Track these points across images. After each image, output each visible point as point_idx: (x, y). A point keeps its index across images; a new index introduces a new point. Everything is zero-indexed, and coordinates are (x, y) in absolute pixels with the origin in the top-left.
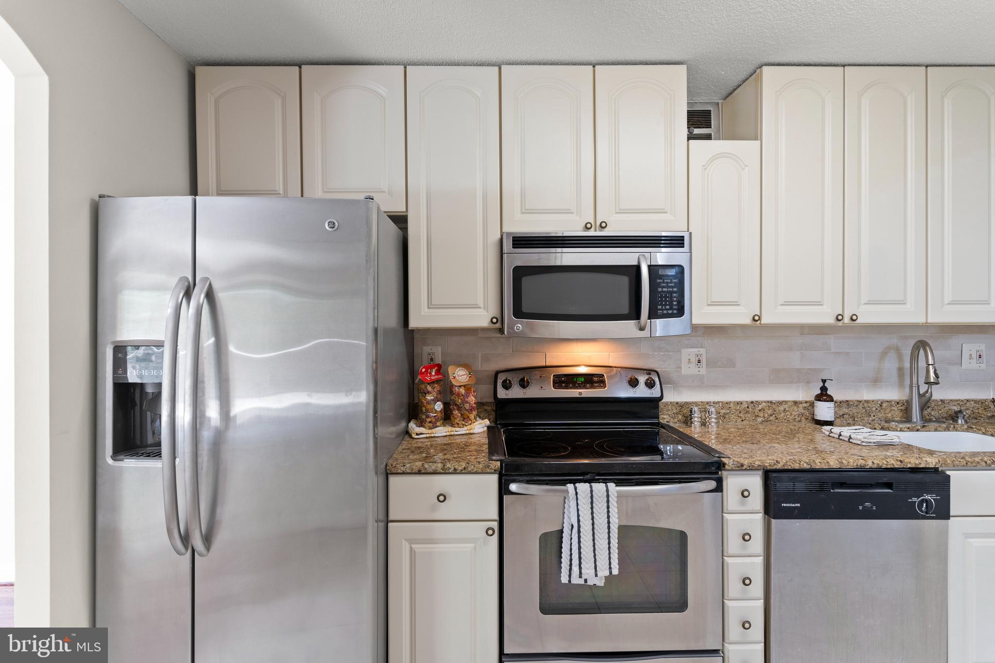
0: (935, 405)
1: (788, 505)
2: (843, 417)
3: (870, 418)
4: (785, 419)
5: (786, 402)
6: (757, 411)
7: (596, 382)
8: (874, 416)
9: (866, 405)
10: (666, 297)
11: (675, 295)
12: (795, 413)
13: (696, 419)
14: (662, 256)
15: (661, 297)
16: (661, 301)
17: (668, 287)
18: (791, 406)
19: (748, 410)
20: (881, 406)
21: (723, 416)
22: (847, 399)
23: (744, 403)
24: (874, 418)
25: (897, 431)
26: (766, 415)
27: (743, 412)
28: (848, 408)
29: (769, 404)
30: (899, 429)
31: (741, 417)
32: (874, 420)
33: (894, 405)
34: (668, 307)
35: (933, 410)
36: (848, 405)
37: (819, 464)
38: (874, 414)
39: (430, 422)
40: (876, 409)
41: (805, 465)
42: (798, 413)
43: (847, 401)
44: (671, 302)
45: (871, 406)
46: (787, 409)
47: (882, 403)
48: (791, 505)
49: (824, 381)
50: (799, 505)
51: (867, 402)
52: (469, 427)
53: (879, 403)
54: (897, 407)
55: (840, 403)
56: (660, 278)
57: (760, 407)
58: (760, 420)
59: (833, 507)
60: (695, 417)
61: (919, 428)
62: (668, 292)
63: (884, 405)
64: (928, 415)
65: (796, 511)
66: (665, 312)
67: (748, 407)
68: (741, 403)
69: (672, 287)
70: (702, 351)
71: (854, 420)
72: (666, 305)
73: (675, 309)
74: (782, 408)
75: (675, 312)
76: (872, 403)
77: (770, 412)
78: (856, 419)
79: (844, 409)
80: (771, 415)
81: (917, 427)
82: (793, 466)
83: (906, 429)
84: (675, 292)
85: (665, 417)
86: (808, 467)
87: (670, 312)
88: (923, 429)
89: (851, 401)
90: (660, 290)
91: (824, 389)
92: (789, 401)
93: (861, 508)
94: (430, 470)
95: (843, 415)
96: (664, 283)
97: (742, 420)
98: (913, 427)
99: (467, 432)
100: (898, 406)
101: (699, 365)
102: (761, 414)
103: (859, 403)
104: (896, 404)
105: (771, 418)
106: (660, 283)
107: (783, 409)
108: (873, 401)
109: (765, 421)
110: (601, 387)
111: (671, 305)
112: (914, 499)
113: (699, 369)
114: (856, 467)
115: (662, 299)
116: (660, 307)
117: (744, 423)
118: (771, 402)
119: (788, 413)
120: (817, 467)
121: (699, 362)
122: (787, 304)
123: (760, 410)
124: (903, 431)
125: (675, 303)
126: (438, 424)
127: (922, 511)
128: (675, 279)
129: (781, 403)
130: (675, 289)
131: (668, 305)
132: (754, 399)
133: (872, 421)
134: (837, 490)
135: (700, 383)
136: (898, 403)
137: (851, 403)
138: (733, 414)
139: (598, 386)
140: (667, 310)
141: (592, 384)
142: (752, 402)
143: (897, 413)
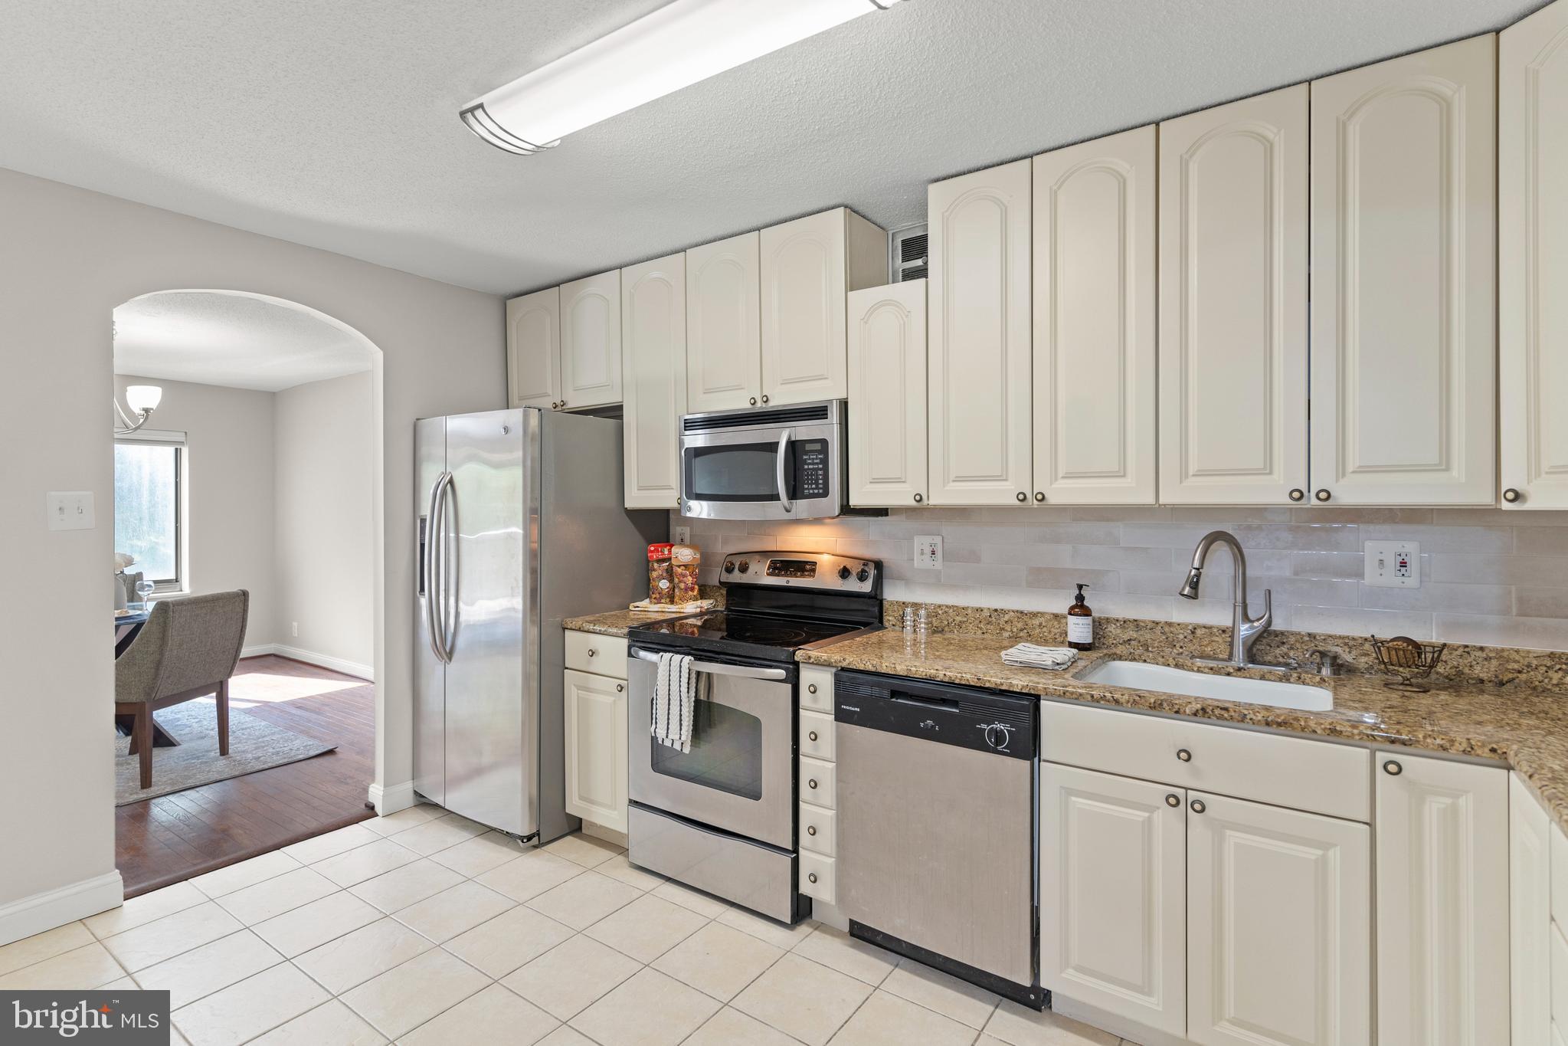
0: (1296, 641)
1: (848, 708)
2: (1129, 644)
3: (1175, 651)
4: (1041, 638)
5: (1043, 614)
6: (1002, 622)
7: (807, 571)
8: (1181, 647)
9: (1167, 629)
10: (812, 475)
11: (820, 472)
12: (1056, 631)
13: (908, 623)
14: (804, 430)
15: (808, 475)
16: (808, 479)
17: (813, 464)
18: (1050, 620)
19: (990, 619)
20: (1193, 633)
21: (959, 625)
22: (1135, 618)
23: (985, 611)
24: (1181, 650)
25: (1193, 670)
26: (1015, 630)
27: (984, 622)
28: (1137, 631)
29: (1019, 615)
30: (1196, 669)
31: (981, 628)
32: (1182, 653)
33: (1217, 634)
34: (814, 486)
35: (1292, 648)
36: (1137, 626)
37: (885, 668)
38: (1182, 644)
39: (655, 598)
40: (1185, 637)
41: (870, 666)
42: (1059, 630)
43: (1136, 621)
44: (817, 480)
45: (1176, 632)
46: (1044, 624)
47: (1195, 629)
48: (851, 708)
49: (1080, 587)
50: (858, 710)
51: (1170, 624)
52: (680, 606)
53: (1190, 627)
54: (1223, 638)
55: (1125, 622)
56: (806, 455)
57: (1007, 617)
58: (1006, 634)
59: (893, 718)
60: (907, 620)
61: (1232, 671)
62: (813, 469)
63: (1199, 632)
64: (1283, 657)
65: (856, 716)
66: (811, 491)
67: (990, 616)
68: (982, 610)
69: (817, 464)
70: (938, 540)
71: (1147, 650)
72: (812, 484)
73: (821, 488)
74: (1036, 622)
75: (821, 491)
76: (1178, 627)
77: (1020, 625)
78: (1150, 649)
79: (1131, 632)
80: (1022, 630)
81: (1228, 670)
82: (858, 666)
83: (1207, 670)
84: (820, 469)
85: (890, 618)
86: (873, 670)
87: (816, 491)
88: (1239, 673)
89: (1142, 622)
90: (806, 467)
91: (1080, 598)
92: (1047, 613)
93: (922, 725)
94: (586, 629)
95: (1129, 640)
96: (810, 459)
97: (983, 633)
98: (1220, 668)
99: (678, 610)
100: (1223, 636)
101: (933, 558)
102: (1008, 628)
103: (1154, 624)
104: (1220, 632)
105: (1021, 634)
106: (806, 459)
107: (1038, 623)
108: (1179, 625)
109: (1013, 636)
110: (810, 576)
111: (817, 484)
112: (984, 726)
113: (933, 563)
114: (924, 677)
115: (808, 477)
116: (806, 486)
117: (985, 636)
118: (1022, 612)
119: (1045, 629)
120: (883, 671)
121: (933, 553)
122: (957, 480)
123: (1006, 622)
124: (1202, 672)
125: (821, 481)
126: (663, 601)
127: (991, 741)
128: (820, 454)
129: (1034, 615)
130: (821, 466)
131: (813, 484)
132: (998, 606)
133: (1178, 654)
134: (899, 701)
135: (936, 581)
136: (1224, 631)
137: (1143, 624)
138: (970, 623)
139: (808, 575)
140: (813, 489)
141: (803, 572)
142: (996, 610)
143: (1222, 647)
